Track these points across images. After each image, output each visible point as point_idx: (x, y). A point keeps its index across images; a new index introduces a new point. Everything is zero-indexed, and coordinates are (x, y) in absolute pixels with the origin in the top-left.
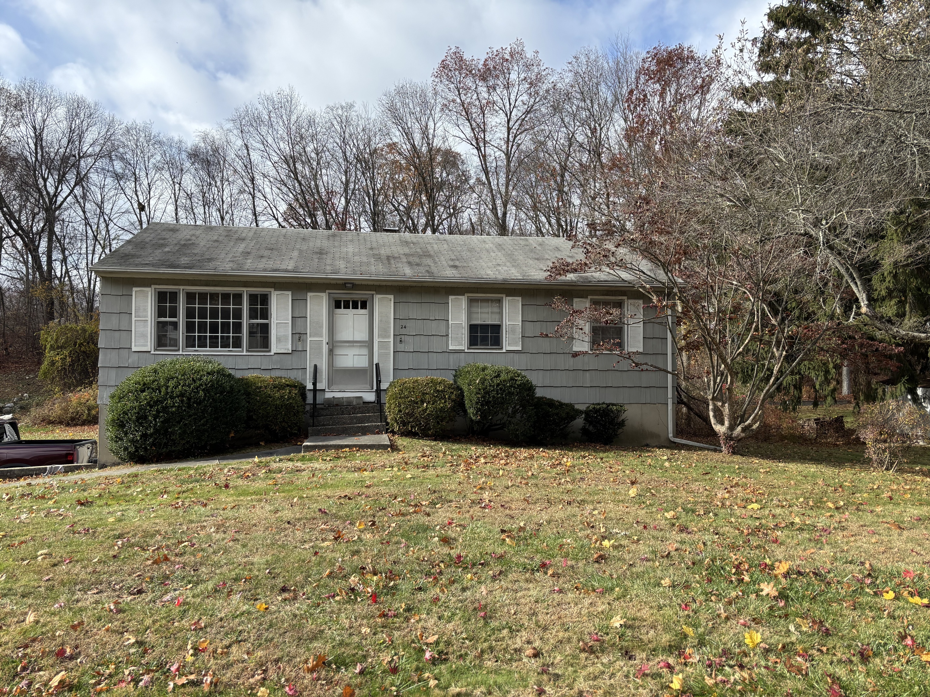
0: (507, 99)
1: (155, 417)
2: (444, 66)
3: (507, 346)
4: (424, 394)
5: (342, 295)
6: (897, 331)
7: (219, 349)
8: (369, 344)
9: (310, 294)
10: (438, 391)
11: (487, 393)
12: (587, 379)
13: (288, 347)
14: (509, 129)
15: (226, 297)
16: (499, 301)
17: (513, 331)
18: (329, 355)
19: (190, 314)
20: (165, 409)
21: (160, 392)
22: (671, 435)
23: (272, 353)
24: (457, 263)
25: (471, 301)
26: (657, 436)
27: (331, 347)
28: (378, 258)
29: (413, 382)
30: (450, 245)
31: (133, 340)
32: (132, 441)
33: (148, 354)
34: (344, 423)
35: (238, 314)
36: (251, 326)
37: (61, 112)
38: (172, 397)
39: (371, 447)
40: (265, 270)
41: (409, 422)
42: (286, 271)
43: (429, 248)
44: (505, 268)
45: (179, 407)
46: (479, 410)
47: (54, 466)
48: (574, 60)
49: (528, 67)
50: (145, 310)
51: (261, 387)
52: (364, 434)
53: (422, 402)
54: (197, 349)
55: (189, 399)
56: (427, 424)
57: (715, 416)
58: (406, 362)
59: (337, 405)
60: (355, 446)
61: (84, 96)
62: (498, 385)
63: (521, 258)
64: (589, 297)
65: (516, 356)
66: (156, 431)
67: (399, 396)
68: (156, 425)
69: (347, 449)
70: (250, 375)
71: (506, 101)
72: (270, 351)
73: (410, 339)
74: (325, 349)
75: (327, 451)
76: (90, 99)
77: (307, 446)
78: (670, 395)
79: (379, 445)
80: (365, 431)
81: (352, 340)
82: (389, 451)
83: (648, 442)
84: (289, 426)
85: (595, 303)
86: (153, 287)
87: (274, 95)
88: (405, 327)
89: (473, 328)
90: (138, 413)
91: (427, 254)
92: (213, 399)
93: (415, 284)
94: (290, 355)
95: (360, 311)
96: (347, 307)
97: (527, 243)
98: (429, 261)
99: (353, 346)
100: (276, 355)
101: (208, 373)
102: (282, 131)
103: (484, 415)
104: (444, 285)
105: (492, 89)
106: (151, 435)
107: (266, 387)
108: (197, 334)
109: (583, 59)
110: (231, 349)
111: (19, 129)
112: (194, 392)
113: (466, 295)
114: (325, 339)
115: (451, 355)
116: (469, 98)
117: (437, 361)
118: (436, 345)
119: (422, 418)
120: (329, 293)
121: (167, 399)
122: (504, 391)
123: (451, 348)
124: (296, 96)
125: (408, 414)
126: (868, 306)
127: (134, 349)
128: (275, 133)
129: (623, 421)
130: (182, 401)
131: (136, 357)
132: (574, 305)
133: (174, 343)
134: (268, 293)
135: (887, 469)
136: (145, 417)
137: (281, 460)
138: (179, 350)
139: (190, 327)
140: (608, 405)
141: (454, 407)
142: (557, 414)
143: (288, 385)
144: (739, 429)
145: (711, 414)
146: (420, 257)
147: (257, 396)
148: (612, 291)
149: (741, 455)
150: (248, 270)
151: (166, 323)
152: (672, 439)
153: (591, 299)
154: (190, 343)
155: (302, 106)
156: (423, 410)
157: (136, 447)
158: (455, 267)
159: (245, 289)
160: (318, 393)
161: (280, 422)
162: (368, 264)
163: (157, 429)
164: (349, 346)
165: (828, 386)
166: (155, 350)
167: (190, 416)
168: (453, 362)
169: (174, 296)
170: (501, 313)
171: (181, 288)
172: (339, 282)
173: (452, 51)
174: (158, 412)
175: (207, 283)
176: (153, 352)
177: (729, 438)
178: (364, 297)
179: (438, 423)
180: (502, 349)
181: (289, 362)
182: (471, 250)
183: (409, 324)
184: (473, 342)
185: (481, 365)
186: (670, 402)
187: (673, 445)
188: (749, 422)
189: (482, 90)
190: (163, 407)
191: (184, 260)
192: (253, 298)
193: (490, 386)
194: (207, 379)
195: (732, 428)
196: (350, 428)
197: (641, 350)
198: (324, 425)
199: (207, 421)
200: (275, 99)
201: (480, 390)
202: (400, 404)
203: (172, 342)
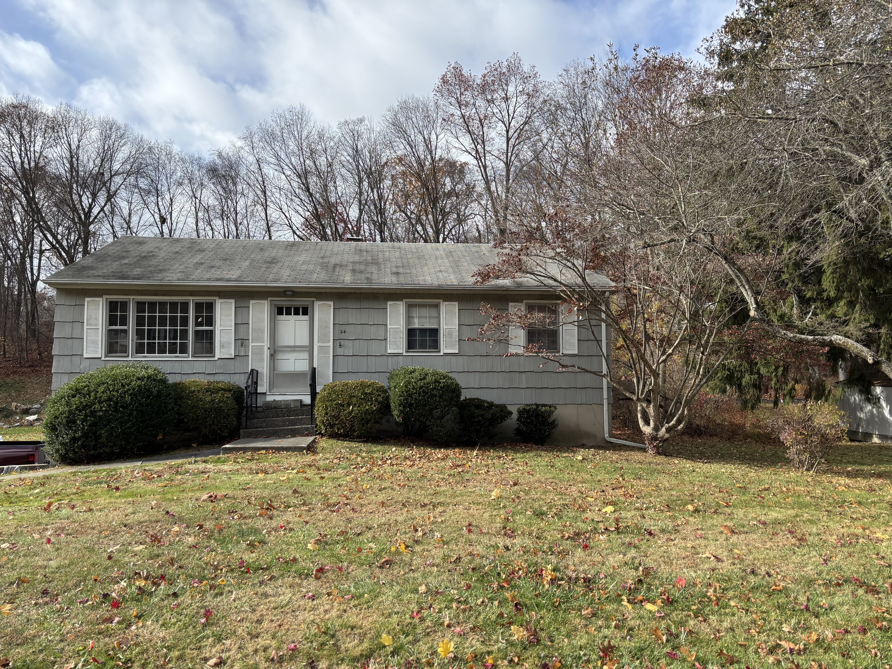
0: (506, 111)
1: (83, 421)
2: (444, 81)
3: (444, 349)
4: (351, 397)
5: (284, 302)
6: (785, 334)
7: (167, 355)
8: (310, 349)
9: (252, 302)
10: (366, 393)
11: (410, 395)
12: (523, 381)
13: (231, 352)
14: (508, 140)
15: (174, 305)
16: (437, 306)
17: (450, 334)
18: (270, 359)
19: (140, 321)
20: (93, 413)
21: (90, 396)
22: (606, 435)
23: (216, 358)
24: (401, 270)
25: (409, 306)
26: (594, 436)
27: (272, 352)
28: (325, 266)
29: (343, 386)
30: (403, 252)
31: (85, 347)
32: (62, 444)
33: (99, 360)
34: (277, 426)
35: (185, 321)
36: (197, 333)
37: (94, 133)
38: (100, 402)
39: (287, 449)
40: (209, 280)
41: (335, 424)
42: (229, 280)
43: (381, 256)
44: (446, 274)
45: (106, 410)
46: (401, 412)
47: (10, 466)
48: (564, 73)
49: (525, 79)
50: (97, 319)
51: (194, 391)
52: (293, 436)
53: (349, 405)
54: (146, 355)
55: (116, 403)
56: (352, 426)
57: (642, 418)
58: (344, 365)
59: (275, 408)
60: (272, 448)
61: (115, 118)
62: (421, 387)
63: (466, 264)
64: (525, 301)
65: (453, 359)
66: (85, 435)
67: (328, 399)
68: (83, 429)
69: (264, 452)
70: (187, 380)
71: (505, 113)
72: (214, 356)
73: (350, 343)
74: (266, 353)
75: (244, 453)
76: (120, 121)
77: (226, 448)
78: (605, 396)
79: (295, 447)
80: (294, 434)
81: (293, 344)
82: (304, 454)
83: (584, 442)
84: (219, 429)
85: (530, 308)
86: (105, 297)
87: (286, 113)
88: (345, 332)
89: (411, 333)
90: (68, 417)
91: (376, 262)
92: (140, 404)
93: (353, 291)
94: (233, 360)
95: (301, 317)
96: (288, 313)
97: (478, 249)
98: (373, 269)
99: (294, 351)
100: (220, 361)
101: (139, 379)
102: (292, 146)
103: (406, 418)
104: (382, 291)
105: (490, 102)
106: (80, 438)
107: (199, 391)
108: (146, 341)
109: (572, 71)
110: (178, 355)
111: (56, 150)
112: (121, 397)
113: (404, 300)
114: (266, 344)
115: (390, 358)
116: (469, 111)
117: (375, 364)
118: (375, 348)
119: (347, 420)
120: (271, 301)
121: (95, 404)
122: (427, 393)
123: (389, 351)
124: (307, 113)
125: (334, 416)
126: (756, 310)
127: (85, 355)
128: (287, 148)
129: (554, 421)
130: (110, 406)
131: (87, 363)
132: (510, 309)
133: (124, 350)
134: (213, 301)
135: (808, 470)
136: (74, 422)
137: (196, 461)
138: (128, 356)
139: (140, 333)
140: (537, 405)
141: (381, 409)
142: (482, 416)
143: (223, 389)
144: (664, 430)
145: (639, 416)
146: (367, 264)
147: (189, 400)
148: (547, 295)
149: (666, 455)
150: (193, 280)
151: (116, 331)
152: (608, 439)
153: (526, 303)
154: (140, 349)
155: (312, 122)
156: (348, 413)
157: (66, 450)
158: (397, 274)
159: (191, 298)
160: (258, 396)
161: (210, 425)
162: (312, 272)
163: (85, 433)
164: (290, 351)
165: (787, 385)
166: (106, 356)
167: (117, 420)
168: (391, 365)
169: (124, 306)
170: (439, 318)
171: (132, 297)
172: (279, 290)
173: (452, 66)
174: (86, 416)
175: (156, 293)
176: (103, 359)
177: (654, 438)
178: (305, 304)
179: (363, 425)
180: (439, 352)
181: (232, 367)
182: (421, 257)
183: (348, 329)
184: (411, 346)
185: (411, 368)
186: (605, 402)
187: (610, 445)
188: (673, 422)
189: (481, 103)
190: (91, 411)
191: (137, 271)
192: (199, 306)
193: (414, 388)
194: (135, 385)
195: (656, 429)
196: (281, 430)
197: (576, 352)
198: (257, 427)
199: (133, 424)
200: (287, 116)
201: (403, 392)
202: (326, 407)
203: (124, 349)
